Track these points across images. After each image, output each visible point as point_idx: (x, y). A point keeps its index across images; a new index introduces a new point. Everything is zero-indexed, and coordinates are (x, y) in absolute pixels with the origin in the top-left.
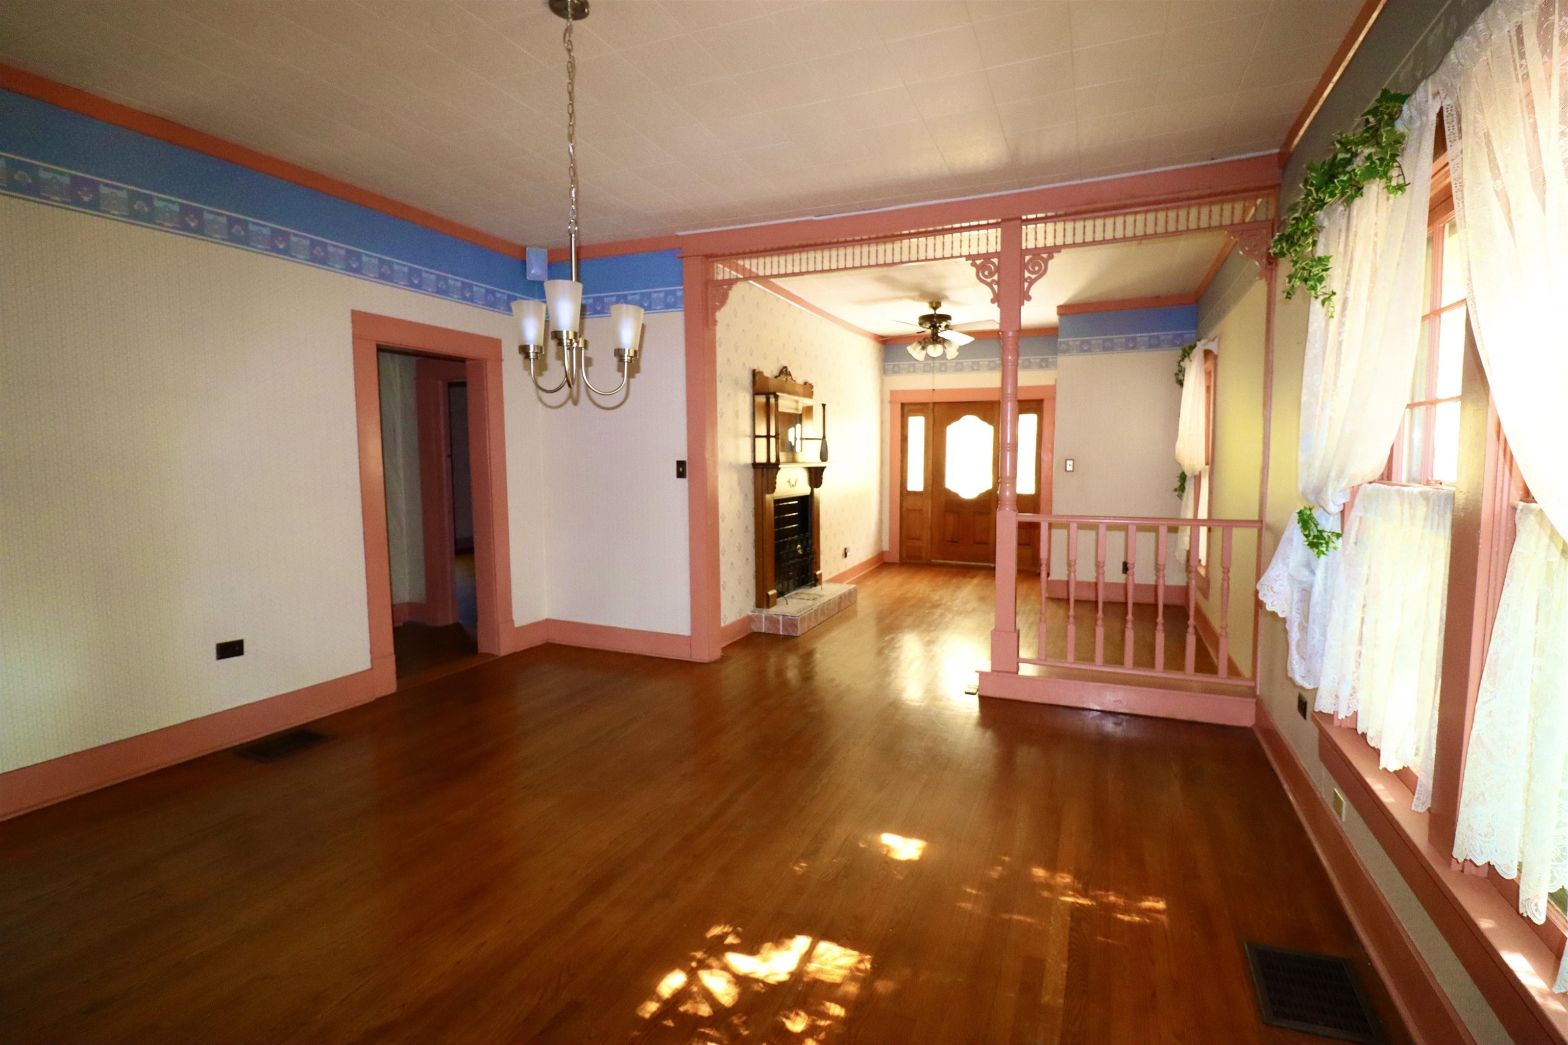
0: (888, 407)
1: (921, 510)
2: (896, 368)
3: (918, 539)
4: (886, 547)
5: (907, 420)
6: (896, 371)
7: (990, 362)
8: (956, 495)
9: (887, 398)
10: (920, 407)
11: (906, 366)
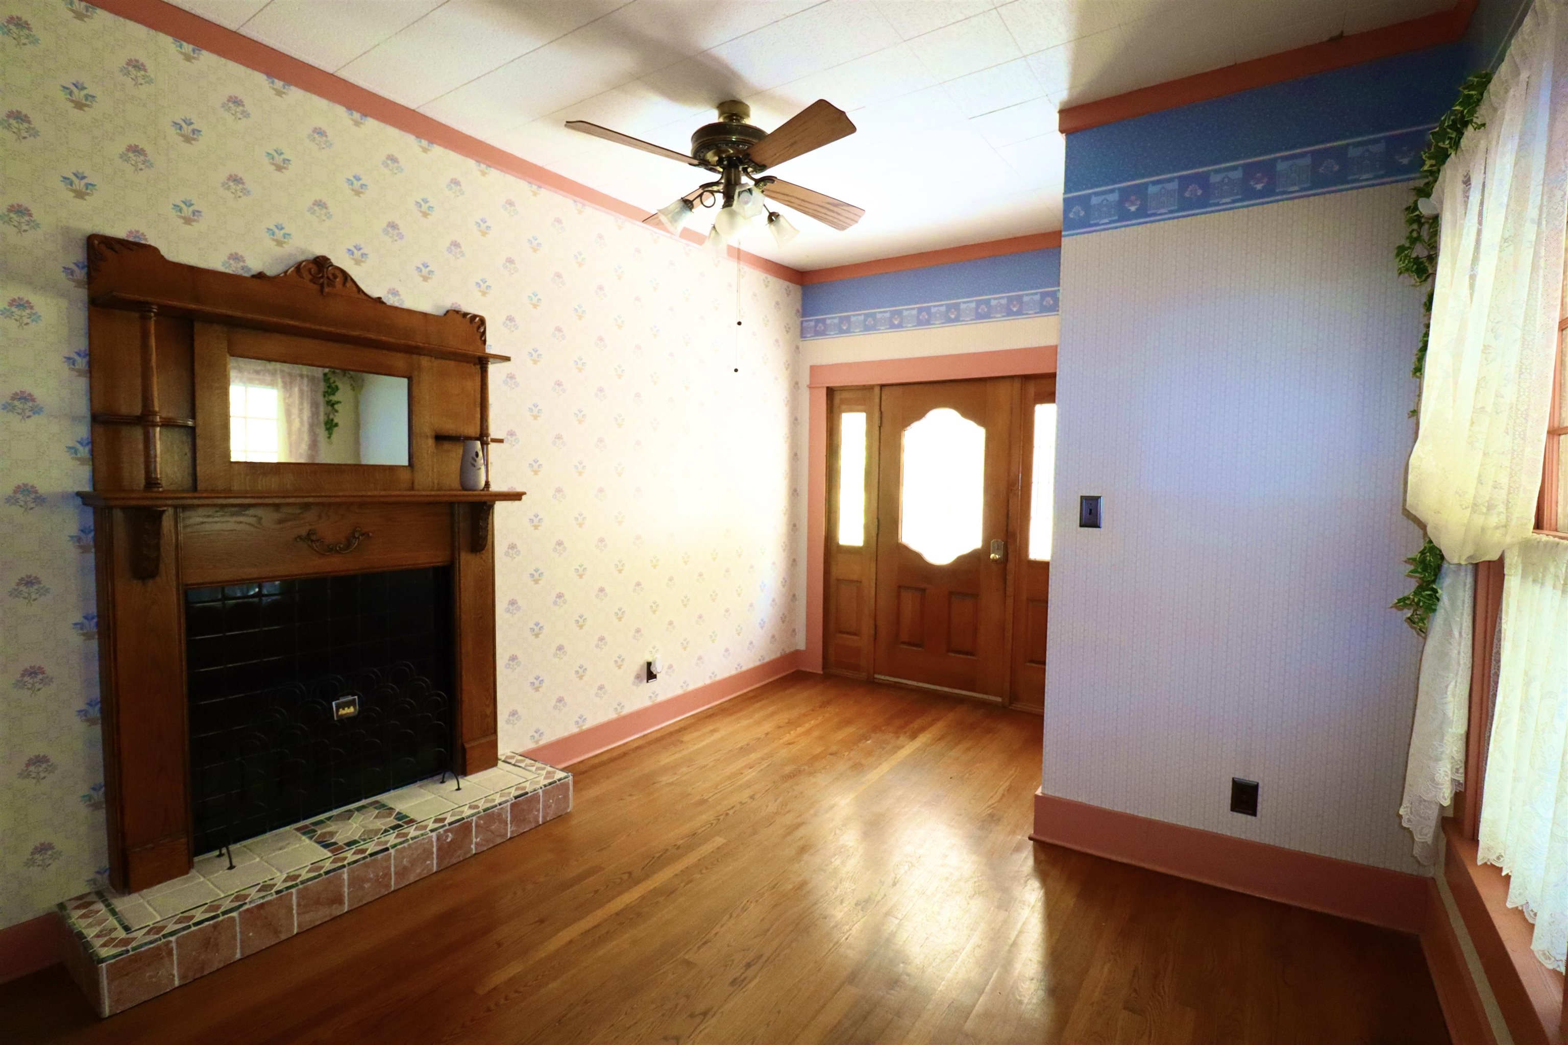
0: (805, 395)
1: (861, 582)
2: (821, 327)
3: (855, 634)
4: (801, 643)
5: (839, 418)
6: (819, 333)
7: (979, 303)
8: (917, 557)
9: (805, 380)
10: (860, 394)
11: (836, 321)
